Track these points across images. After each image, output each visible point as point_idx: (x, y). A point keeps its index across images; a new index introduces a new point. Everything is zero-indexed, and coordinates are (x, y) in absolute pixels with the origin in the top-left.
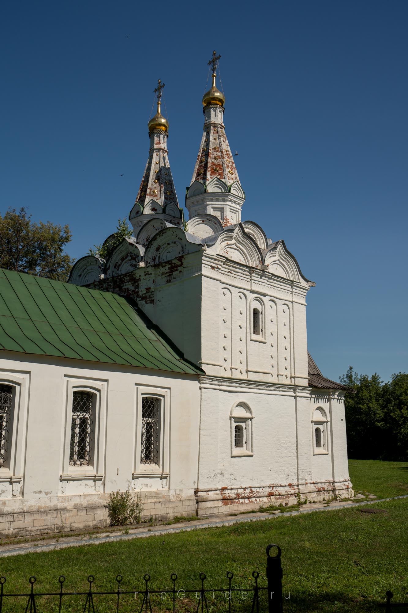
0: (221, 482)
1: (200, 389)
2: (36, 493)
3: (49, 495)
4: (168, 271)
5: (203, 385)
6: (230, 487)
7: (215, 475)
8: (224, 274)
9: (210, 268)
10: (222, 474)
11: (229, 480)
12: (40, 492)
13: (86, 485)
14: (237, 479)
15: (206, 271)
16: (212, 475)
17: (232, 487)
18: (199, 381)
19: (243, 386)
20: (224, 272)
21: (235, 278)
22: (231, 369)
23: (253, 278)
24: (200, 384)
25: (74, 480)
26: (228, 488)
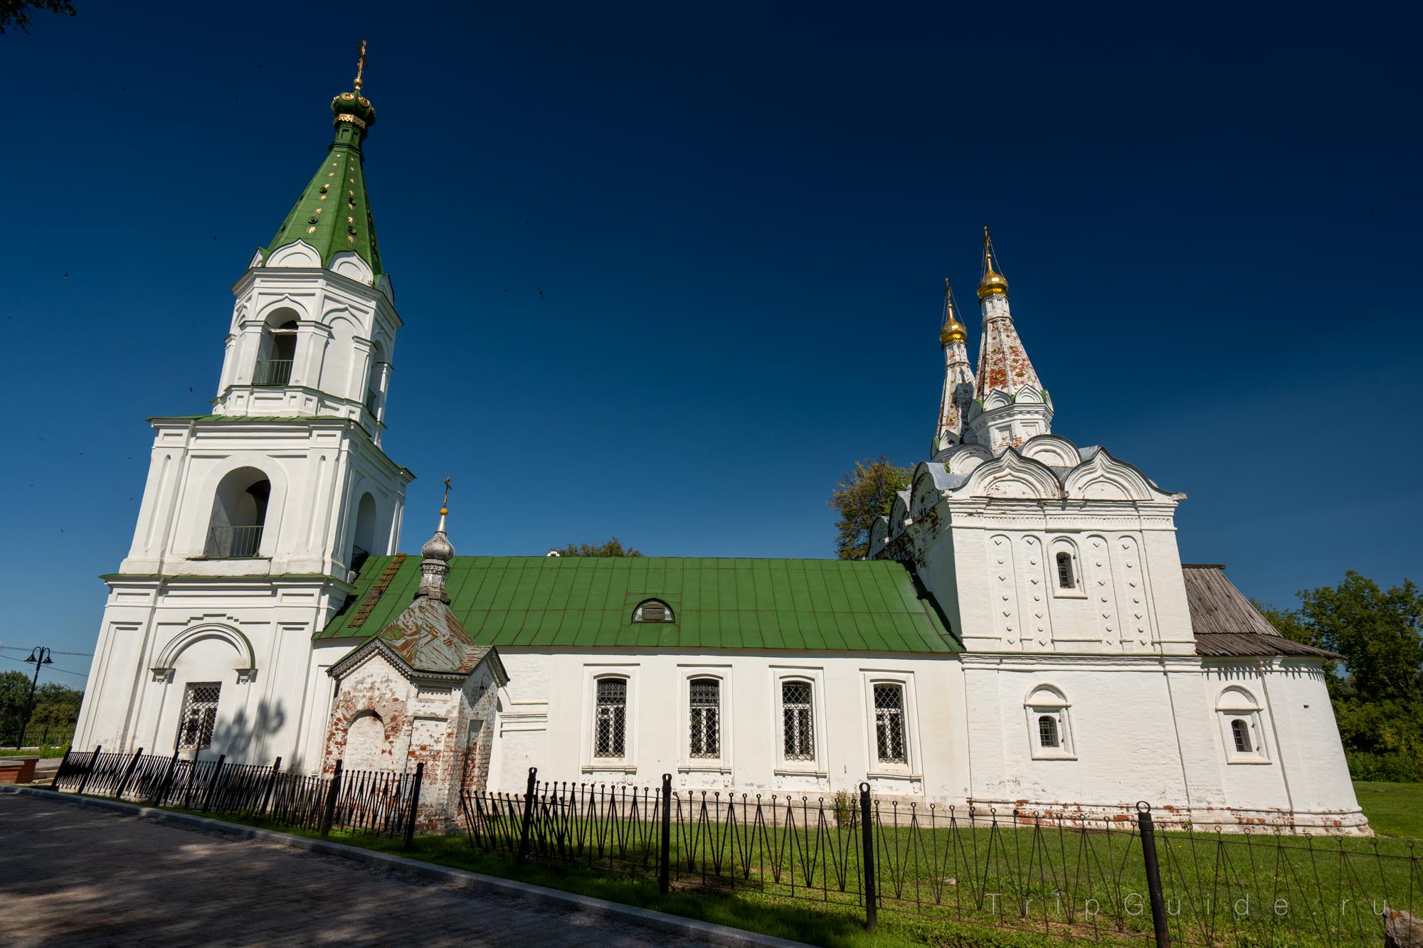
0: (1015, 793)
1: (963, 670)
2: (747, 785)
3: (761, 789)
4: (931, 525)
5: (966, 665)
6: (1034, 801)
7: (1001, 783)
8: (993, 518)
9: (966, 515)
10: (1017, 782)
11: (1033, 791)
12: (752, 785)
13: (807, 781)
14: (1048, 790)
15: (957, 520)
16: (996, 783)
17: (1039, 801)
18: (960, 660)
19: (1044, 662)
20: (991, 516)
21: (1014, 518)
22: (1021, 641)
23: (1047, 512)
24: (963, 663)
25: (792, 775)
26: (1030, 802)
